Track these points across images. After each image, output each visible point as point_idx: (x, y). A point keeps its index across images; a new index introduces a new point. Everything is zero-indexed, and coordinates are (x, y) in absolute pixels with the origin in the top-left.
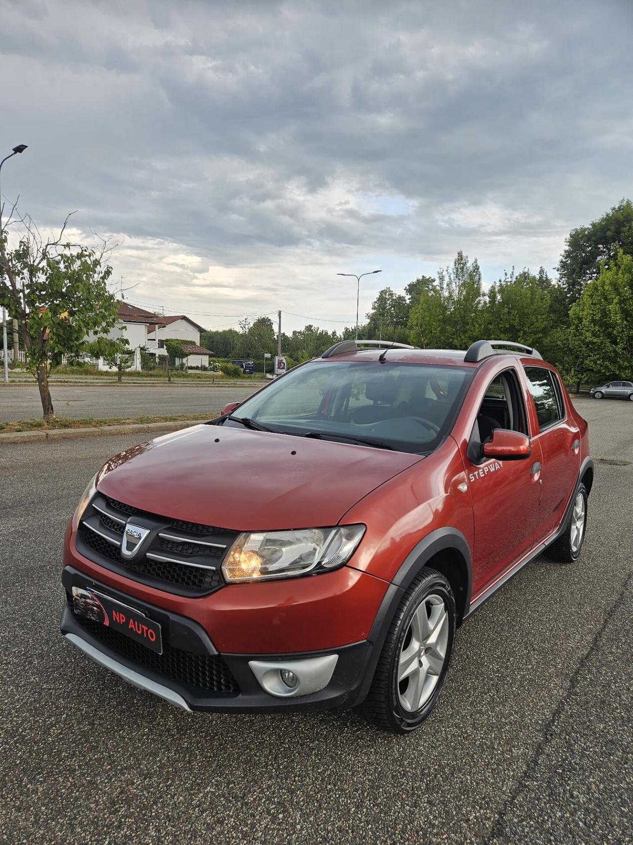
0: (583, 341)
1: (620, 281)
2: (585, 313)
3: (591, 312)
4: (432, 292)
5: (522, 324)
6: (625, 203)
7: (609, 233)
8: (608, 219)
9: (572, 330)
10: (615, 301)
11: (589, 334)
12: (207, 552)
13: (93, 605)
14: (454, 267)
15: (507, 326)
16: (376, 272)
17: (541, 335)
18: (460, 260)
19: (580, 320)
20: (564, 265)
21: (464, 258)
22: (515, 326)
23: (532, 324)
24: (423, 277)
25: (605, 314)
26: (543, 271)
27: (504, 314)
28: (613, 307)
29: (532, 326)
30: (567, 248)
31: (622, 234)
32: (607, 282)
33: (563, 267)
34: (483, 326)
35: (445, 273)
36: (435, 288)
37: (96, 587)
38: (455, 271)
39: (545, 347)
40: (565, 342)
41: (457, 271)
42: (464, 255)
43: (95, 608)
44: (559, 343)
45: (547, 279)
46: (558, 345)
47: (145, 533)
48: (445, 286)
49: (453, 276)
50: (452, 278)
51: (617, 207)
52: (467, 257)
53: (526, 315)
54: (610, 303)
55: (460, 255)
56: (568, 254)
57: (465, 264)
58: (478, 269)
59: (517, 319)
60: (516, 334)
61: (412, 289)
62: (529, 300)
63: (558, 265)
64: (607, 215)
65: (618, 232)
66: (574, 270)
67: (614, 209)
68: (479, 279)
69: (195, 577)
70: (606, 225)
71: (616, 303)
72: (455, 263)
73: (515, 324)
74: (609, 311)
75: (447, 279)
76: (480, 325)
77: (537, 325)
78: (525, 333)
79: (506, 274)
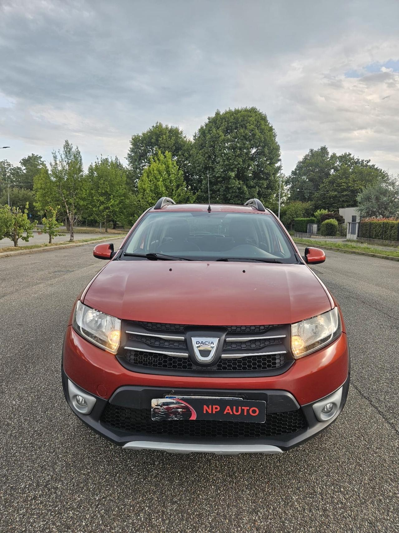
0: (147, 202)
1: (161, 169)
2: (146, 186)
3: (149, 185)
4: (41, 165)
5: (112, 190)
6: (158, 124)
7: (153, 140)
8: (151, 132)
9: (140, 196)
10: (161, 180)
11: (150, 198)
12: (267, 343)
13: (178, 408)
14: (63, 150)
15: (103, 192)
16: (5, 148)
17: (123, 198)
18: (67, 147)
19: (144, 190)
20: (130, 156)
21: (70, 145)
22: (107, 192)
23: (117, 191)
24: (32, 154)
25: (156, 187)
26: (117, 158)
27: (101, 184)
28: (160, 183)
29: (117, 193)
30: (131, 146)
31: (159, 141)
32: (155, 169)
33: (129, 157)
34: (88, 191)
35: (57, 154)
36: (43, 163)
37: (176, 393)
38: (64, 153)
39: (126, 205)
40: (138, 202)
41: (66, 153)
42: (70, 143)
43: (179, 410)
44: (135, 203)
45: (120, 164)
46: (134, 204)
47: (216, 341)
48: (58, 162)
49: (63, 156)
50: (63, 158)
51: (155, 126)
52: (72, 144)
53: (114, 185)
54: (158, 181)
55: (67, 142)
56: (132, 150)
57: (71, 149)
58: (79, 153)
59: (108, 187)
60: (109, 197)
61: (25, 162)
62: (114, 176)
63: (127, 156)
64: (151, 130)
65: (157, 140)
66: (136, 160)
67: (153, 127)
68: (81, 160)
69: (269, 361)
70: (150, 135)
71: (162, 181)
72: (64, 147)
73: (108, 191)
74: (158, 185)
75: (59, 158)
76: (86, 190)
77: (120, 191)
78: (114, 196)
79: (98, 159)
